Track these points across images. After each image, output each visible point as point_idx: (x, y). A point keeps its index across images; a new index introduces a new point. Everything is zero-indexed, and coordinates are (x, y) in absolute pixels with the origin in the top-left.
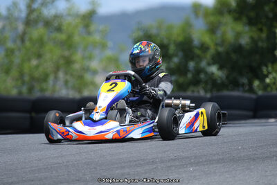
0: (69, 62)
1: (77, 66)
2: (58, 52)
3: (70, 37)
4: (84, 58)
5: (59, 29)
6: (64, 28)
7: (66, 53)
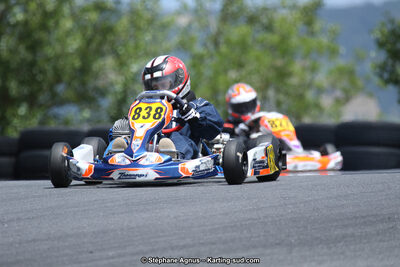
0: (282, 74)
1: (294, 81)
2: (267, 60)
3: (284, 38)
4: (304, 69)
5: (269, 28)
6: (277, 25)
7: (279, 63)
